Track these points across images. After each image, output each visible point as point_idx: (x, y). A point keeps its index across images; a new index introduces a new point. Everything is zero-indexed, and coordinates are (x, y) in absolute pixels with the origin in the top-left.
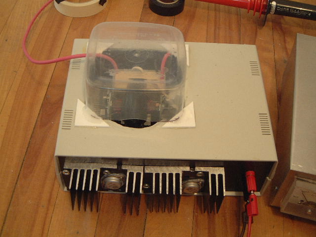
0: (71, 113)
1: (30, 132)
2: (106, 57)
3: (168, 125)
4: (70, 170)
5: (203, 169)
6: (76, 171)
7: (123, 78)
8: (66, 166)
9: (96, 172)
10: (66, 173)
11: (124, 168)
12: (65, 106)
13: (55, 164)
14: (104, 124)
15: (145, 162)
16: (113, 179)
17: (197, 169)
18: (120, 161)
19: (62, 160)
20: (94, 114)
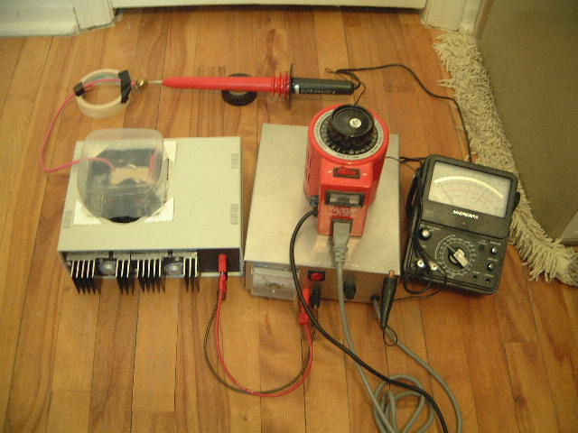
0: (71, 213)
1: (31, 251)
2: (104, 160)
3: (149, 220)
4: (71, 262)
5: (180, 255)
6: (76, 263)
7: (118, 175)
8: (68, 258)
9: (92, 262)
10: (69, 264)
11: (114, 256)
12: (67, 207)
13: (60, 259)
14: (96, 221)
15: (131, 253)
16: (108, 266)
17: (174, 255)
18: (111, 253)
19: (65, 254)
20: (89, 213)
